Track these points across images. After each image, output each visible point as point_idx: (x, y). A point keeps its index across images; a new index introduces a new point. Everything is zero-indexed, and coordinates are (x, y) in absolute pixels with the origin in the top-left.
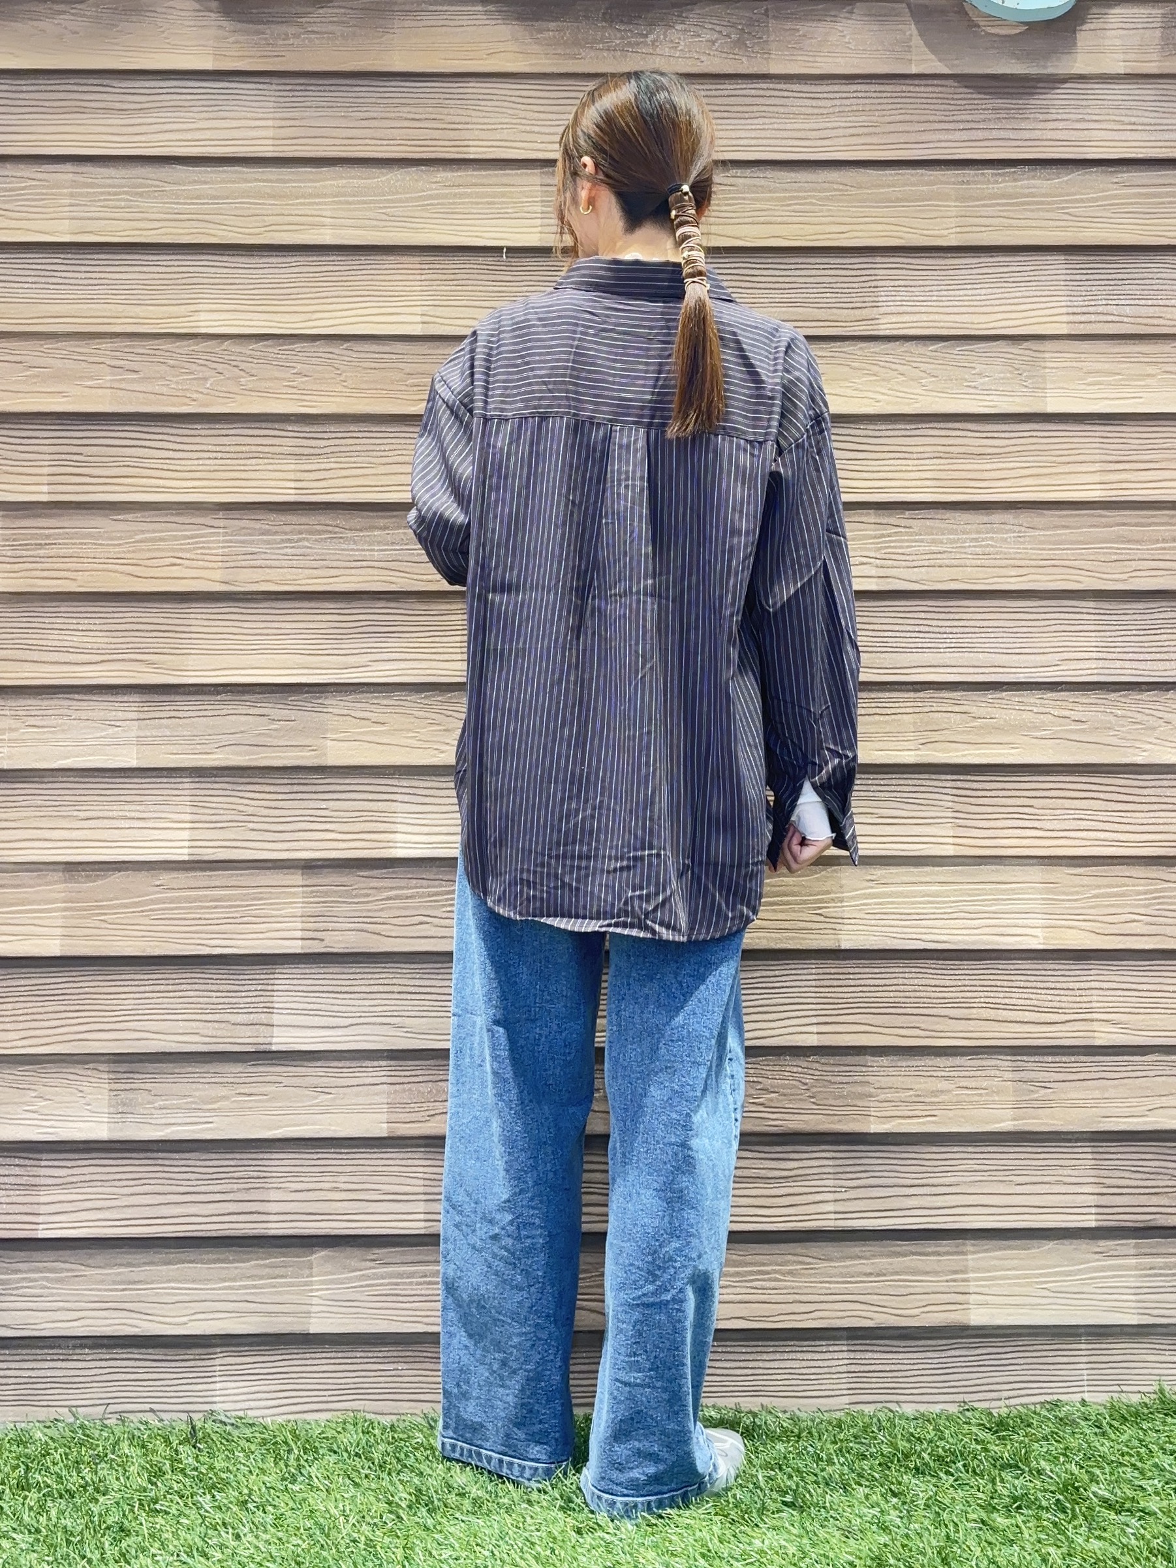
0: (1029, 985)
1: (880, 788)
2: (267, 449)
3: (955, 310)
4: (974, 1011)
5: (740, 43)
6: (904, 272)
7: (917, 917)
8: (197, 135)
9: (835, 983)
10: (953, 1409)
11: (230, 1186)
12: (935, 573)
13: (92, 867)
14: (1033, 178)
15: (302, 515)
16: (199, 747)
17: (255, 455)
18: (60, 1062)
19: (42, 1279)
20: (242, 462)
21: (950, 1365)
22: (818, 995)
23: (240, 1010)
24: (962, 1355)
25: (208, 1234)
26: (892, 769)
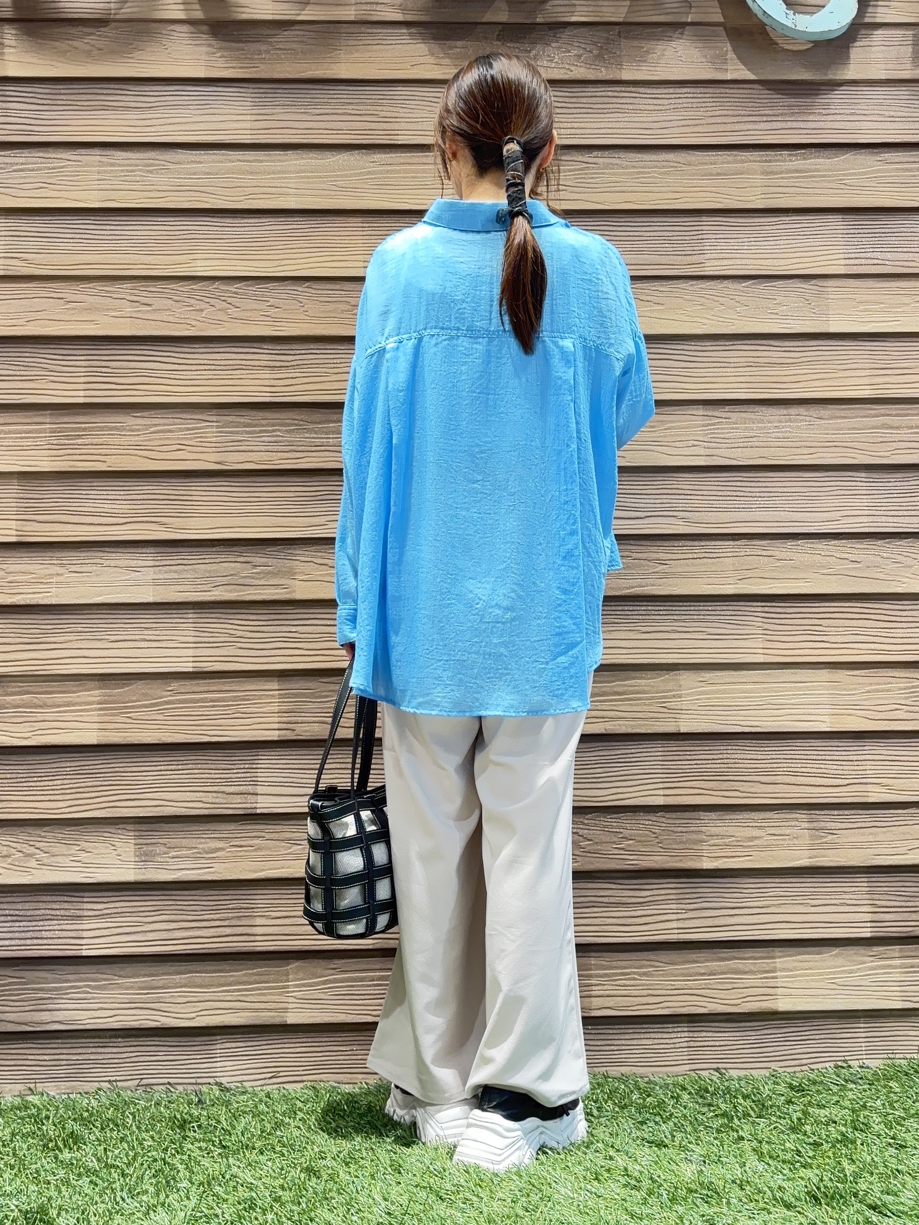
0: (820, 757)
2: (248, 363)
3: (762, 256)
4: (779, 777)
5: (600, 57)
6: (723, 228)
7: (737, 708)
8: (194, 127)
9: (676, 758)
10: (766, 1073)
11: (226, 915)
12: (748, 452)
13: (120, 677)
14: (818, 157)
15: (275, 412)
16: (199, 586)
17: (241, 367)
18: (97, 824)
19: (86, 986)
20: (229, 372)
21: (764, 1041)
22: (664, 767)
23: (233, 784)
24: (773, 1033)
25: (210, 951)
26: (717, 598)
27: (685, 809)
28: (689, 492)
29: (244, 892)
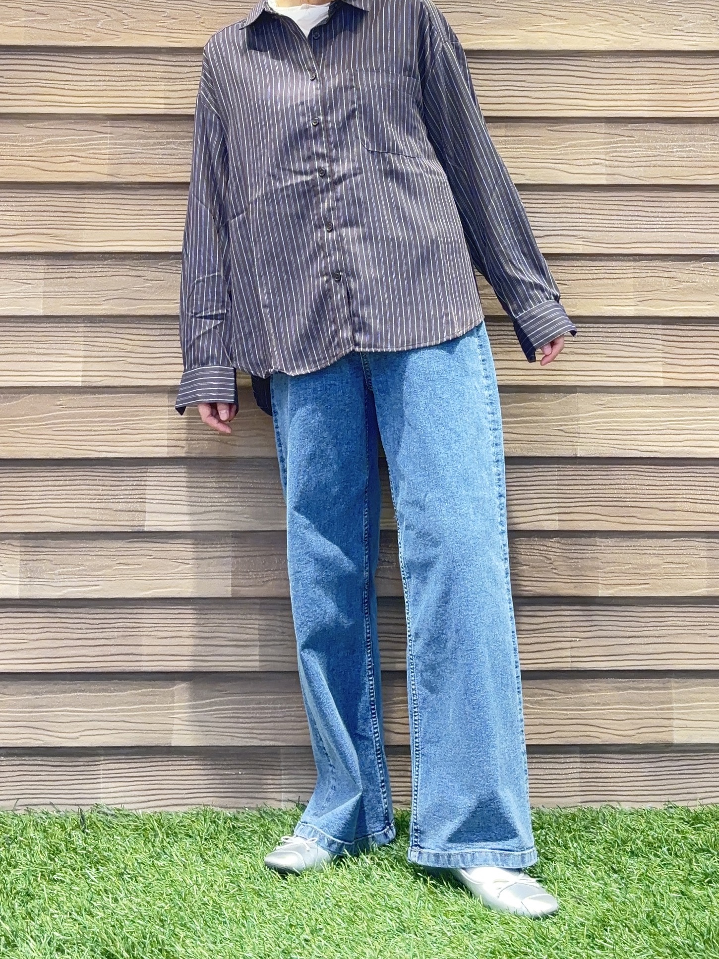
1: (607, 335)
2: (143, 74)
4: (678, 504)
7: (635, 433)
9: (573, 482)
10: (660, 807)
11: (112, 634)
12: (651, 171)
13: (8, 390)
15: (170, 124)
16: (90, 300)
17: (136, 78)
20: (124, 84)
21: (658, 773)
22: (560, 491)
23: (121, 501)
24: (667, 765)
25: (95, 670)
26: (616, 320)
27: (581, 534)
28: (590, 211)
29: (130, 611)
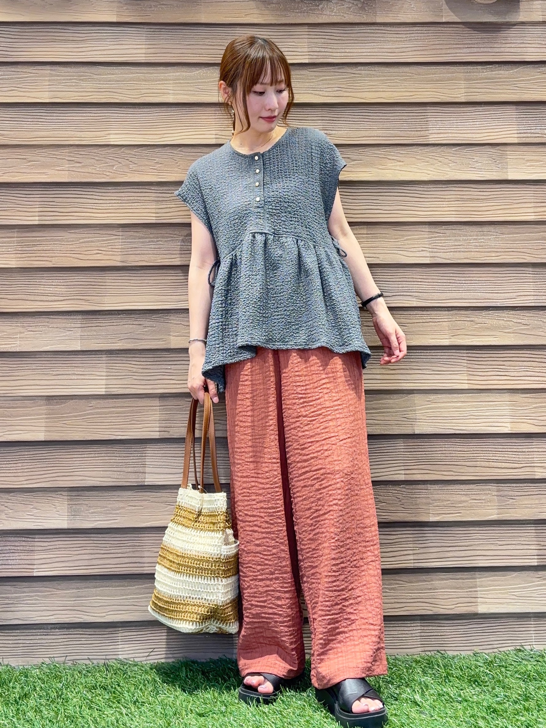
0: (504, 450)
1: (432, 357)
2: (142, 199)
3: (465, 131)
4: (478, 463)
5: (362, 8)
6: (440, 114)
7: (451, 418)
8: (110, 52)
9: (413, 450)
10: (471, 653)
11: (125, 550)
12: (457, 255)
13: (59, 397)
14: (500, 70)
15: (159, 229)
16: (110, 340)
17: (137, 201)
18: (44, 491)
19: (36, 596)
20: (130, 204)
22: (404, 456)
23: (130, 466)
24: (475, 627)
25: (115, 573)
26: (438, 348)
27: (418, 483)
28: (420, 280)
29: (137, 535)
